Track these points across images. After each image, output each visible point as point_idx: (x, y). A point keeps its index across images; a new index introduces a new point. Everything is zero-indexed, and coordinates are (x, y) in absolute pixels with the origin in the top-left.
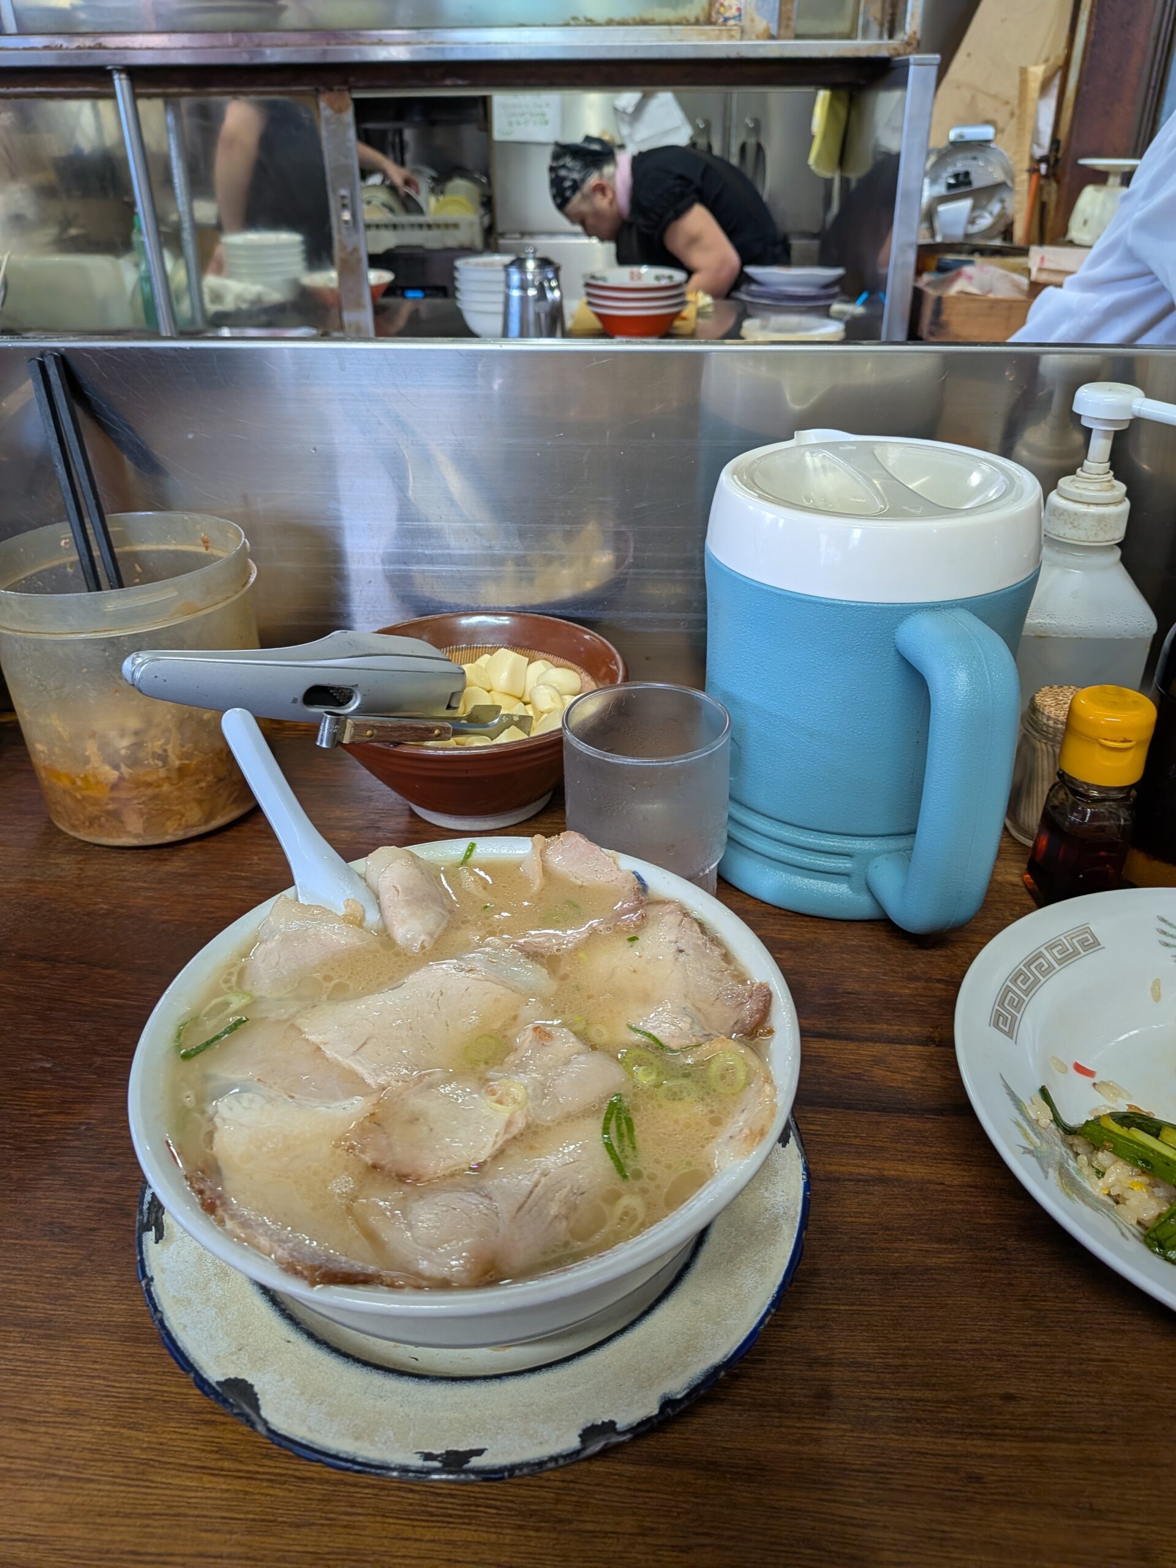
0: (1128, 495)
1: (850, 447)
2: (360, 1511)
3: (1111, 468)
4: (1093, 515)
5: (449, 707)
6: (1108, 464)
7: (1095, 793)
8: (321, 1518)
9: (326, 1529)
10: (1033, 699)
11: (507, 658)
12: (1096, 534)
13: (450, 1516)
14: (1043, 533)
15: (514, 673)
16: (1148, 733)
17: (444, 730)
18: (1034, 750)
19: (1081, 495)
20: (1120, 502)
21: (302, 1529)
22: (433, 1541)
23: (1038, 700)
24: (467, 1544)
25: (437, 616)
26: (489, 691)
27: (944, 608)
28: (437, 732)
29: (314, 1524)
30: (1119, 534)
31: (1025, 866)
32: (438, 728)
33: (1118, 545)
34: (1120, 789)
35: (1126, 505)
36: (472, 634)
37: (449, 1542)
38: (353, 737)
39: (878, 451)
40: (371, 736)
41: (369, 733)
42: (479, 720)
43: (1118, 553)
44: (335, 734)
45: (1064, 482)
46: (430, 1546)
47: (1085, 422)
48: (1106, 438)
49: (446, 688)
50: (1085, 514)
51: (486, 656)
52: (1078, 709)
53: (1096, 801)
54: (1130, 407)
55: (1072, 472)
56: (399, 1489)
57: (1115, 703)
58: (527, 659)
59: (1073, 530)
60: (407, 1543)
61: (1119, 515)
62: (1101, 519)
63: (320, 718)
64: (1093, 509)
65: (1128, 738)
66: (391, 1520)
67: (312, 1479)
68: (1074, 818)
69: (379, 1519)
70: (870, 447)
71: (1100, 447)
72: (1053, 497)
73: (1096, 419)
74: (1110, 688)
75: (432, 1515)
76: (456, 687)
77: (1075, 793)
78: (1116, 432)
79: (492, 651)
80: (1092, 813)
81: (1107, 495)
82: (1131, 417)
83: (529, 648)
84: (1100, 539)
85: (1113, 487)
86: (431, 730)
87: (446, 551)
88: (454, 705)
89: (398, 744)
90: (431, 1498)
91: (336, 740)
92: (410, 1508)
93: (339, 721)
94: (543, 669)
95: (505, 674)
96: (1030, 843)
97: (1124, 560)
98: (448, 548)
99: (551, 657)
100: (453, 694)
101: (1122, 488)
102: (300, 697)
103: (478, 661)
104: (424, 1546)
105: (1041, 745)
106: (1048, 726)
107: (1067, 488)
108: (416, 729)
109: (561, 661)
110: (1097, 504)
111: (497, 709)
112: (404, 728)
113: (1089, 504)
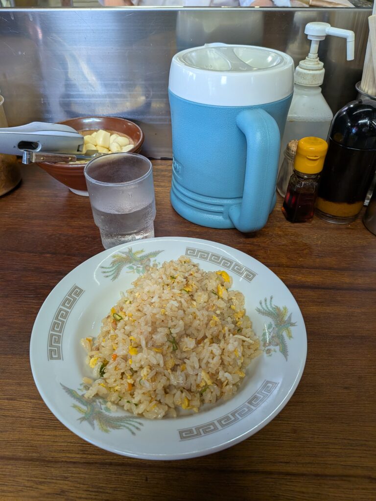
0: (324, 67)
1: (224, 48)
2: (24, 426)
3: (318, 56)
4: (311, 74)
5: (78, 151)
6: (317, 55)
7: (306, 177)
8: (11, 429)
9: (12, 433)
10: (288, 145)
11: (102, 133)
12: (312, 82)
13: (56, 427)
14: (294, 82)
15: (105, 139)
16: (324, 154)
17: (74, 158)
18: (288, 163)
19: (307, 67)
20: (321, 69)
21: (3, 433)
22: (49, 435)
23: (290, 145)
24: (61, 436)
25: (77, 118)
26: (96, 146)
27: (254, 108)
28: (70, 158)
29: (7, 431)
30: (320, 81)
31: (282, 205)
32: (70, 157)
33: (320, 86)
34: (315, 174)
35: (323, 71)
36: (90, 125)
37: (54, 436)
38: (36, 159)
39: (235, 50)
40: (43, 159)
41: (42, 158)
42: (88, 154)
43: (320, 90)
44: (29, 159)
45: (301, 63)
46: (48, 437)
47: (309, 38)
48: (317, 44)
49: (77, 143)
50: (308, 74)
51: (95, 133)
52: (301, 146)
53: (305, 179)
54: (325, 30)
55: (304, 59)
56: (39, 418)
57: (313, 143)
58: (109, 134)
59: (304, 81)
60: (39, 436)
61: (320, 74)
62: (314, 75)
63: (23, 153)
64: (311, 72)
65: (317, 155)
66: (35, 429)
67: (9, 416)
68: (298, 186)
69: (31, 429)
70: (232, 49)
71: (314, 48)
72: (298, 68)
73: (313, 36)
74: (312, 138)
75: (49, 427)
76: (80, 143)
77: (299, 177)
78: (320, 41)
79: (96, 131)
80: (304, 184)
81: (316, 66)
82: (325, 35)
83: (111, 130)
84: (313, 83)
85: (319, 64)
86: (68, 158)
87: (79, 93)
88: (80, 150)
89: (55, 163)
90: (49, 421)
91: (29, 160)
92: (42, 425)
93: (30, 154)
94: (116, 137)
95: (101, 139)
96: (284, 196)
97: (323, 92)
98: (79, 91)
99: (119, 133)
100: (79, 146)
101: (322, 64)
102: (16, 145)
103: (92, 135)
104: (46, 437)
105: (290, 162)
106: (292, 154)
107: (302, 64)
108: (61, 157)
109: (122, 134)
110: (313, 70)
111: (97, 151)
112: (56, 156)
113: (309, 70)
